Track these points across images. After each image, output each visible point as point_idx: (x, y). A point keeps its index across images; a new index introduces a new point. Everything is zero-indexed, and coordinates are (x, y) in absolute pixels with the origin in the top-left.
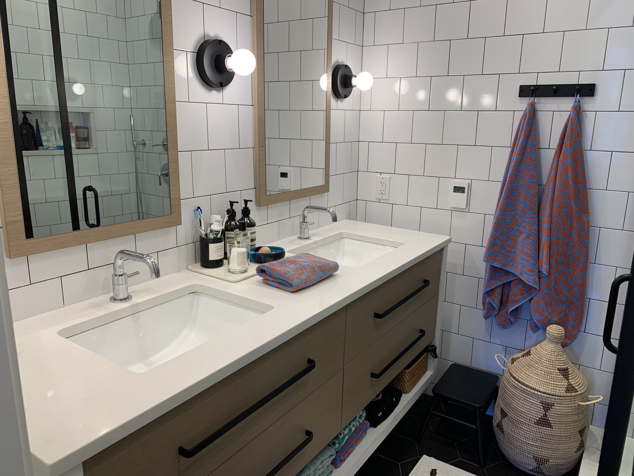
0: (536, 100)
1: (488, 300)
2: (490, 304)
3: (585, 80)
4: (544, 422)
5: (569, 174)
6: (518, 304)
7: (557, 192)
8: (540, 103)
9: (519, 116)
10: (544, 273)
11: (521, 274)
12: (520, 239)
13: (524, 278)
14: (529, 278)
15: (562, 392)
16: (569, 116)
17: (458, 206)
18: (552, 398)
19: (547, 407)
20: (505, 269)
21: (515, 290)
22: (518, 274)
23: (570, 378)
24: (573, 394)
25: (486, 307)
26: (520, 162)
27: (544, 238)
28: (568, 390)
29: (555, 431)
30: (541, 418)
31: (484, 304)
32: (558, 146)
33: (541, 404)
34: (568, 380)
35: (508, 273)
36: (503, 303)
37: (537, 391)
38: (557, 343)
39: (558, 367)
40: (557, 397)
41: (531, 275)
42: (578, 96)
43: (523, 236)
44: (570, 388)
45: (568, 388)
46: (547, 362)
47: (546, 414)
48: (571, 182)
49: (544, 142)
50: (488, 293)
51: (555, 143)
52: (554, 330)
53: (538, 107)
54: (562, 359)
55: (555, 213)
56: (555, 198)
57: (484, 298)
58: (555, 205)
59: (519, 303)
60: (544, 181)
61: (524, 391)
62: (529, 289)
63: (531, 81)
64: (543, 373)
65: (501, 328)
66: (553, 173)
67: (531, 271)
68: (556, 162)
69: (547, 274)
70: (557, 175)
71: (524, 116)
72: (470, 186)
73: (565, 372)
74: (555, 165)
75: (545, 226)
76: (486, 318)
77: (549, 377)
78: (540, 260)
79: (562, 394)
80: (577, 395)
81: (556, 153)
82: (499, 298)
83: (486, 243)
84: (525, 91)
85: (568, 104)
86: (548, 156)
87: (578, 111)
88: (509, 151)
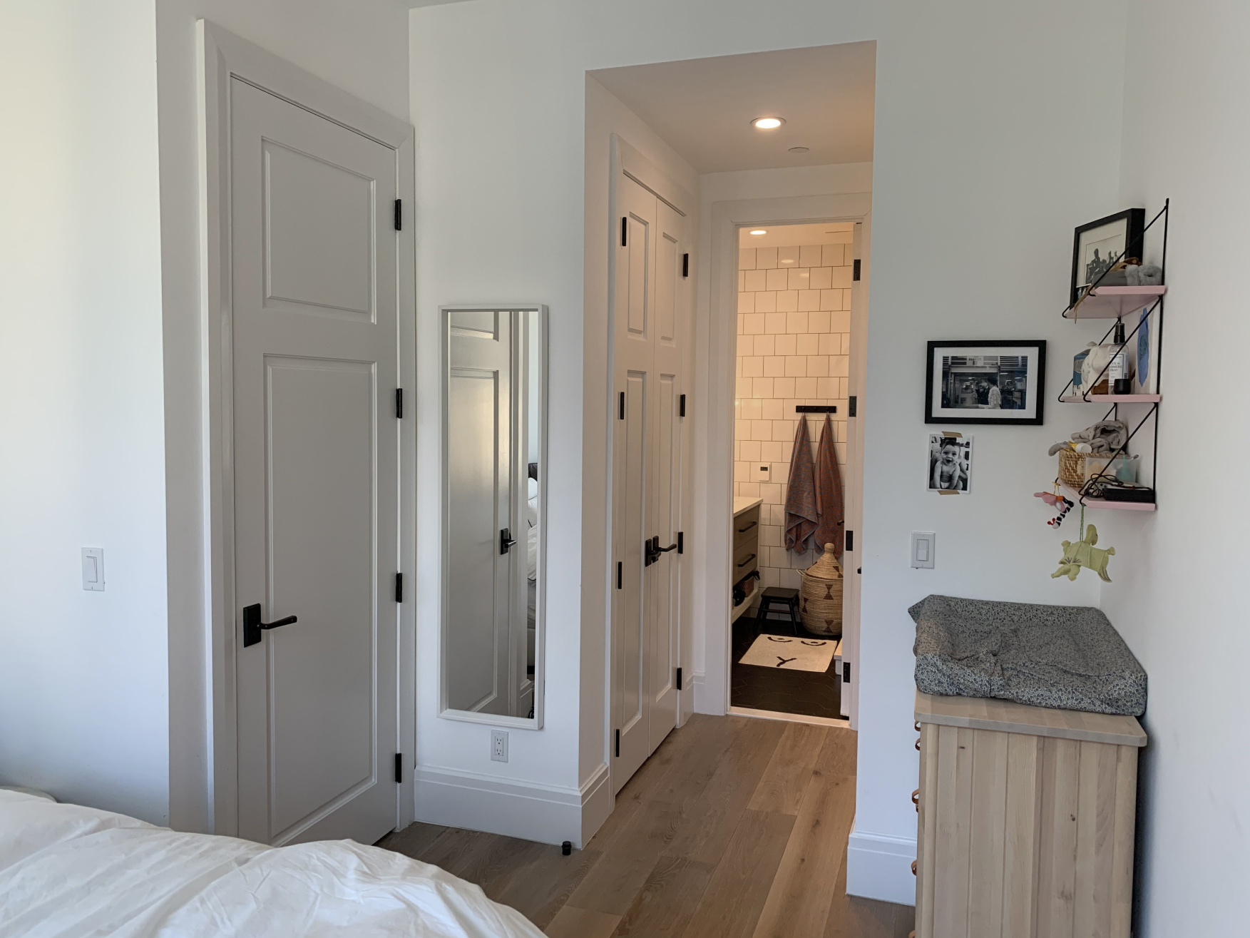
0: (807, 414)
1: (789, 536)
2: (790, 539)
3: (830, 404)
4: (829, 597)
6: (807, 535)
7: (822, 467)
8: (808, 416)
9: (797, 423)
10: (820, 513)
11: (808, 516)
12: (806, 494)
13: (809, 518)
14: (812, 518)
15: (836, 577)
16: (825, 424)
17: (764, 479)
18: (832, 581)
19: (829, 587)
20: (798, 514)
21: (805, 527)
22: (806, 517)
25: (788, 542)
26: (800, 450)
28: (839, 577)
29: (835, 601)
30: (827, 595)
31: (786, 541)
33: (826, 586)
34: (838, 572)
35: (799, 517)
36: (798, 538)
41: (813, 515)
42: (828, 412)
46: (827, 564)
47: (829, 592)
49: (812, 439)
50: (789, 531)
51: (818, 439)
52: (829, 546)
53: (807, 418)
55: (822, 479)
56: (822, 470)
57: (786, 536)
58: (822, 475)
60: (815, 462)
61: (817, 581)
62: (812, 524)
63: (802, 403)
64: (826, 569)
65: (797, 555)
66: (819, 456)
67: (812, 513)
68: (820, 449)
70: (821, 457)
71: (800, 423)
72: (771, 466)
73: (837, 568)
74: (819, 451)
75: (818, 487)
76: (787, 550)
78: (816, 505)
79: (836, 579)
81: (819, 444)
82: (795, 534)
83: (784, 502)
84: (799, 409)
85: (823, 416)
86: (815, 446)
87: (829, 421)
88: (793, 443)
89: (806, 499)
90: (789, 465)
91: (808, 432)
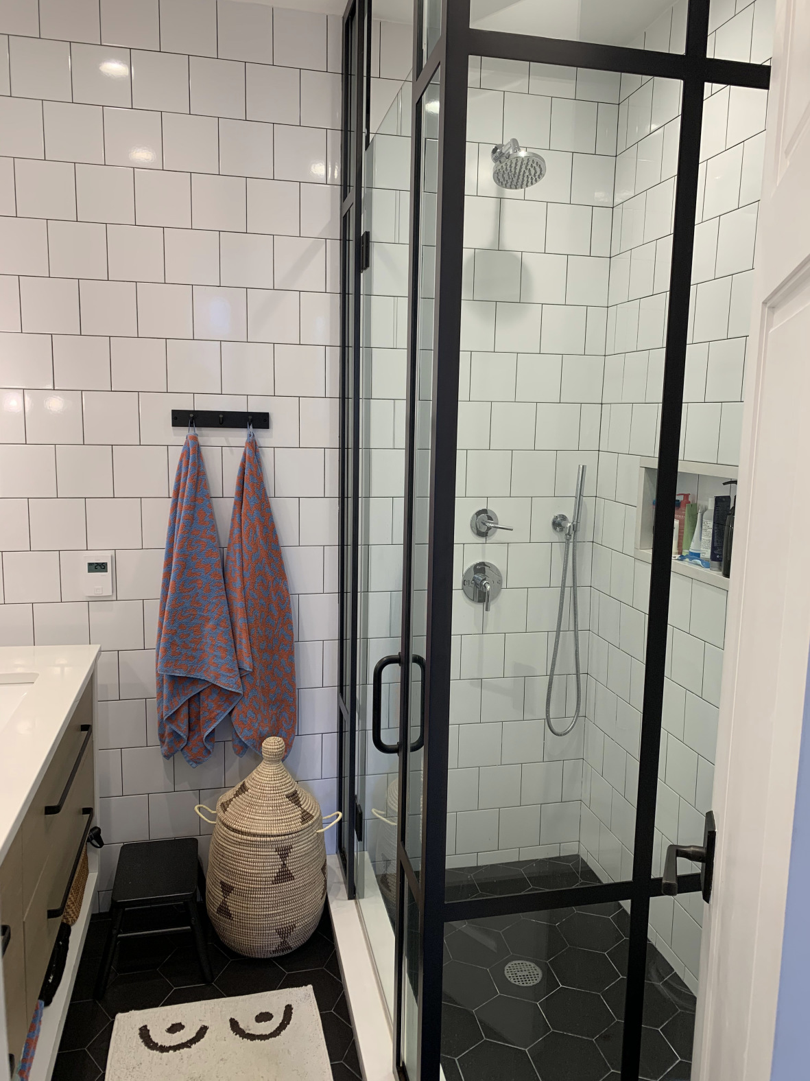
0: (197, 431)
1: (169, 727)
2: (174, 733)
3: (255, 407)
4: (284, 875)
5: (258, 530)
6: (215, 722)
7: (246, 557)
8: (202, 436)
9: (176, 454)
10: (248, 670)
11: (216, 678)
12: (208, 628)
13: (222, 683)
14: (228, 682)
15: (297, 825)
16: (245, 454)
17: (99, 593)
18: (289, 838)
19: (284, 852)
20: (192, 676)
21: (209, 703)
22: (211, 681)
23: (301, 803)
24: (310, 822)
25: (167, 740)
26: (189, 519)
27: (240, 622)
28: (304, 820)
29: (298, 882)
30: (280, 872)
31: (162, 736)
32: (236, 494)
33: (277, 853)
34: (300, 806)
35: (195, 681)
37: (269, 836)
38: (278, 761)
39: (286, 793)
40: (294, 835)
41: (231, 677)
42: (251, 427)
43: (211, 623)
44: (306, 817)
45: (302, 817)
46: (272, 792)
47: (284, 864)
48: (261, 542)
49: (216, 491)
50: (170, 719)
51: (231, 488)
52: (272, 744)
53: (201, 440)
54: (288, 781)
55: (248, 584)
56: (245, 565)
57: (161, 725)
58: (247, 574)
59: (217, 720)
61: (251, 844)
62: (229, 696)
63: (186, 405)
64: (271, 808)
65: (194, 765)
66: (236, 531)
67: (230, 671)
68: (237, 515)
69: (251, 670)
70: (243, 533)
71: (185, 453)
72: (114, 559)
73: (294, 797)
74: (237, 519)
75: (238, 604)
76: (167, 757)
77: (278, 811)
78: (238, 653)
79: (299, 828)
80: (314, 822)
81: (235, 504)
82: (186, 721)
83: (153, 642)
84: (181, 418)
85: (238, 437)
86: (225, 508)
87: (254, 448)
88: (169, 503)
89: (212, 636)
90: (162, 554)
91: (205, 474)
